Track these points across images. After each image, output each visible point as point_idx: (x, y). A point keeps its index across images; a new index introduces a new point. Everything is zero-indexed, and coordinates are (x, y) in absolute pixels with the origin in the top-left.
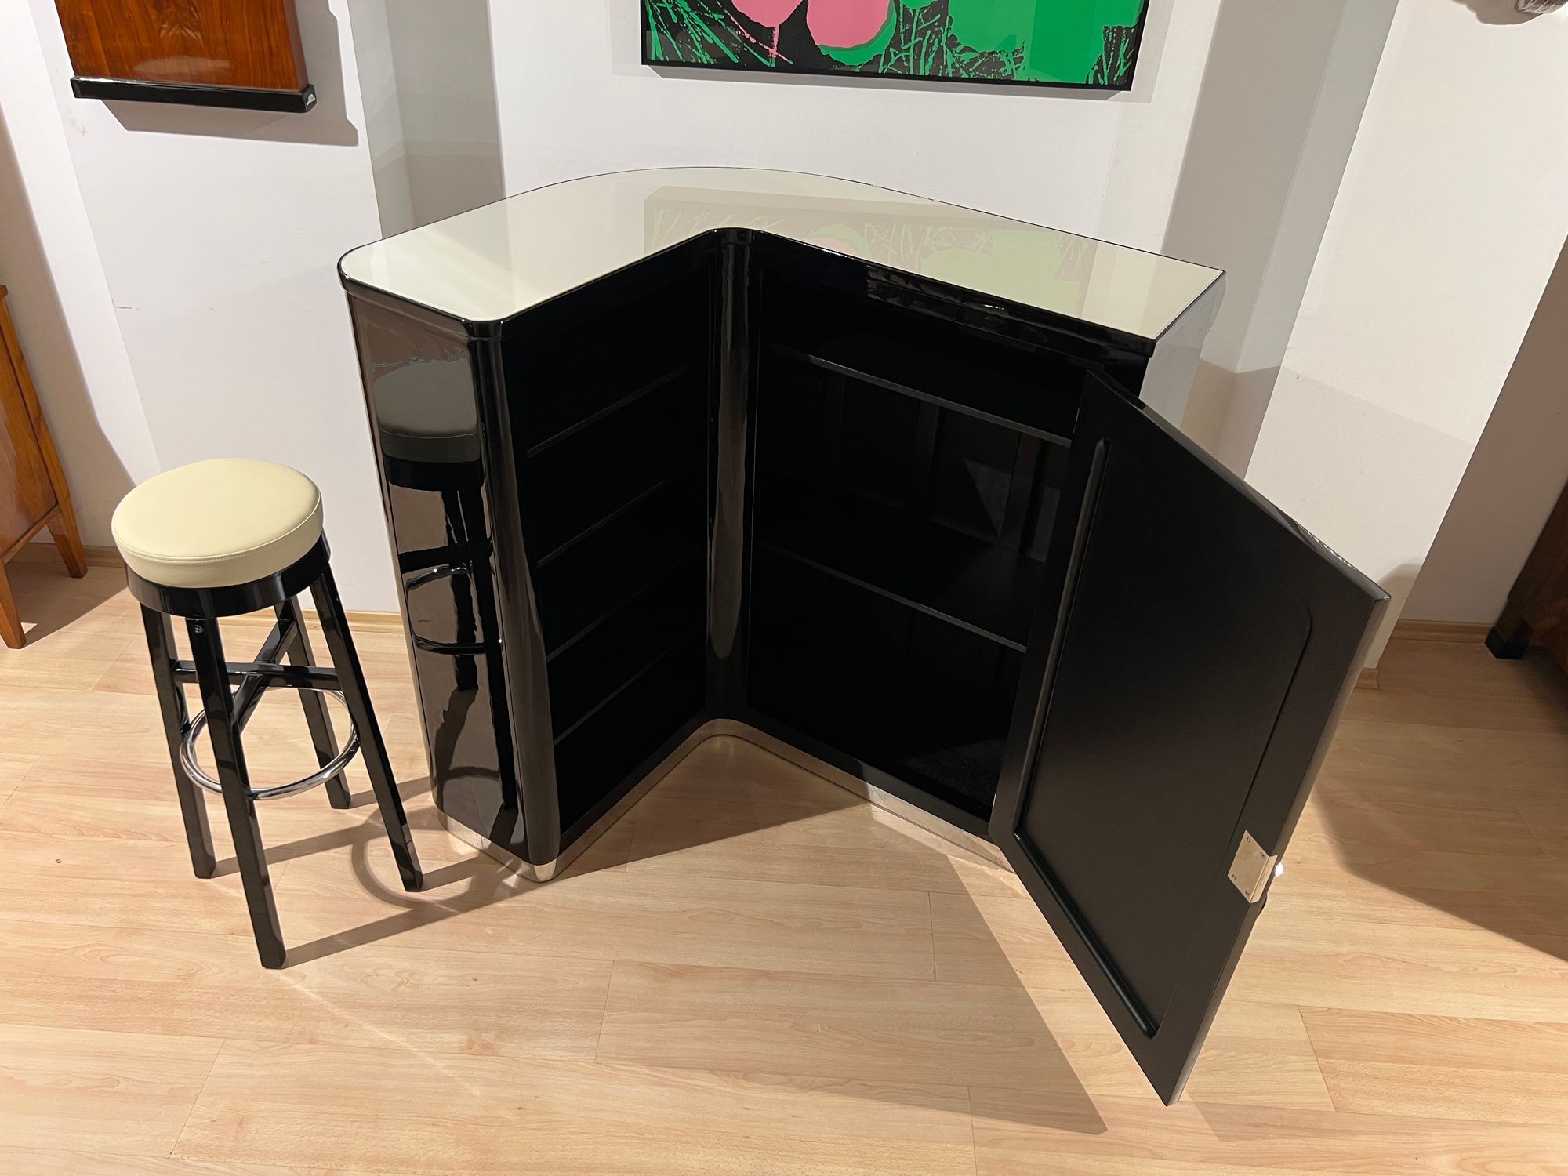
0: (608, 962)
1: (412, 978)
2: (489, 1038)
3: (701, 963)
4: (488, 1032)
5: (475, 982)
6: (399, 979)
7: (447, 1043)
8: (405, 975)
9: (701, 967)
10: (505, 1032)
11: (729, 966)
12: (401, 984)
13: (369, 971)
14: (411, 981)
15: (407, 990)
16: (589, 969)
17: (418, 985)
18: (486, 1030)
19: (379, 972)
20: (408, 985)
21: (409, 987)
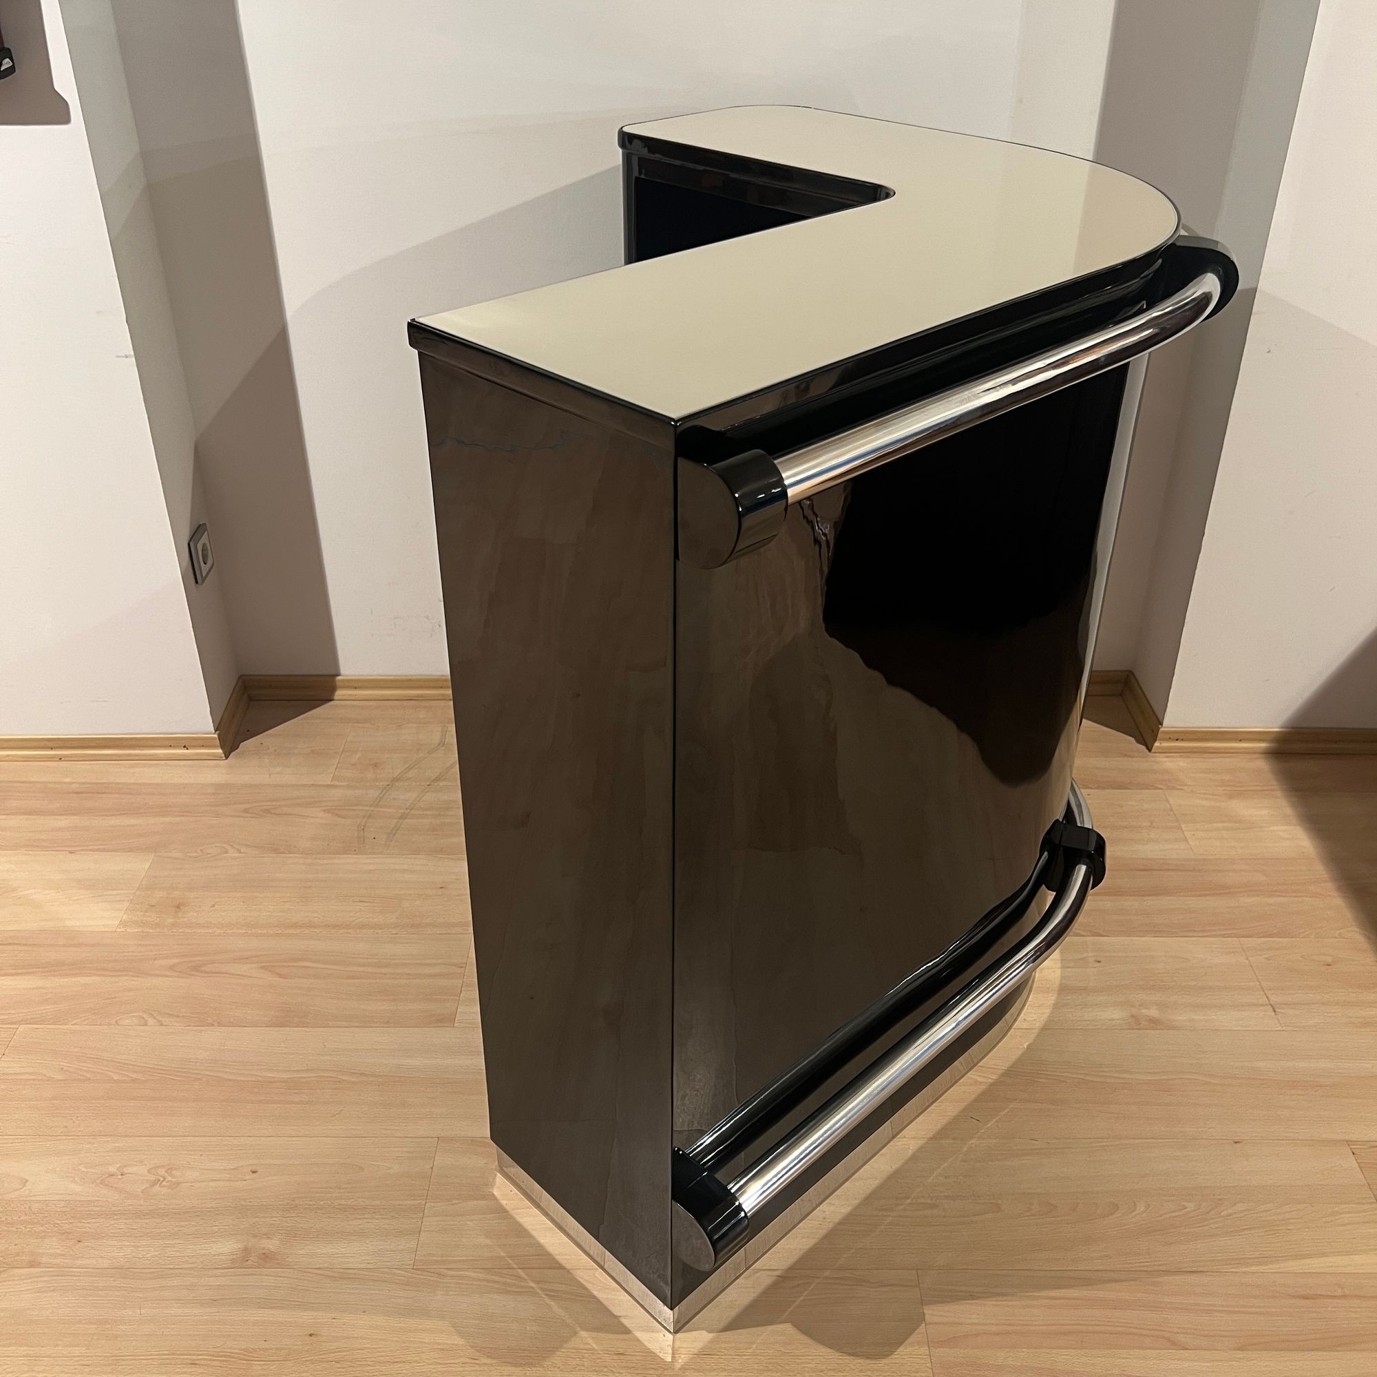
0: (432, 1140)
1: (171, 1175)
2: (271, 1245)
4: (269, 1238)
5: (255, 1175)
6: (153, 1178)
7: (215, 1255)
8: (162, 1172)
10: (293, 1236)
12: (154, 1183)
13: (112, 1169)
14: (170, 1178)
15: (164, 1191)
16: (405, 1149)
17: (178, 1183)
18: (268, 1236)
19: (125, 1170)
20: (164, 1183)
21: (165, 1186)
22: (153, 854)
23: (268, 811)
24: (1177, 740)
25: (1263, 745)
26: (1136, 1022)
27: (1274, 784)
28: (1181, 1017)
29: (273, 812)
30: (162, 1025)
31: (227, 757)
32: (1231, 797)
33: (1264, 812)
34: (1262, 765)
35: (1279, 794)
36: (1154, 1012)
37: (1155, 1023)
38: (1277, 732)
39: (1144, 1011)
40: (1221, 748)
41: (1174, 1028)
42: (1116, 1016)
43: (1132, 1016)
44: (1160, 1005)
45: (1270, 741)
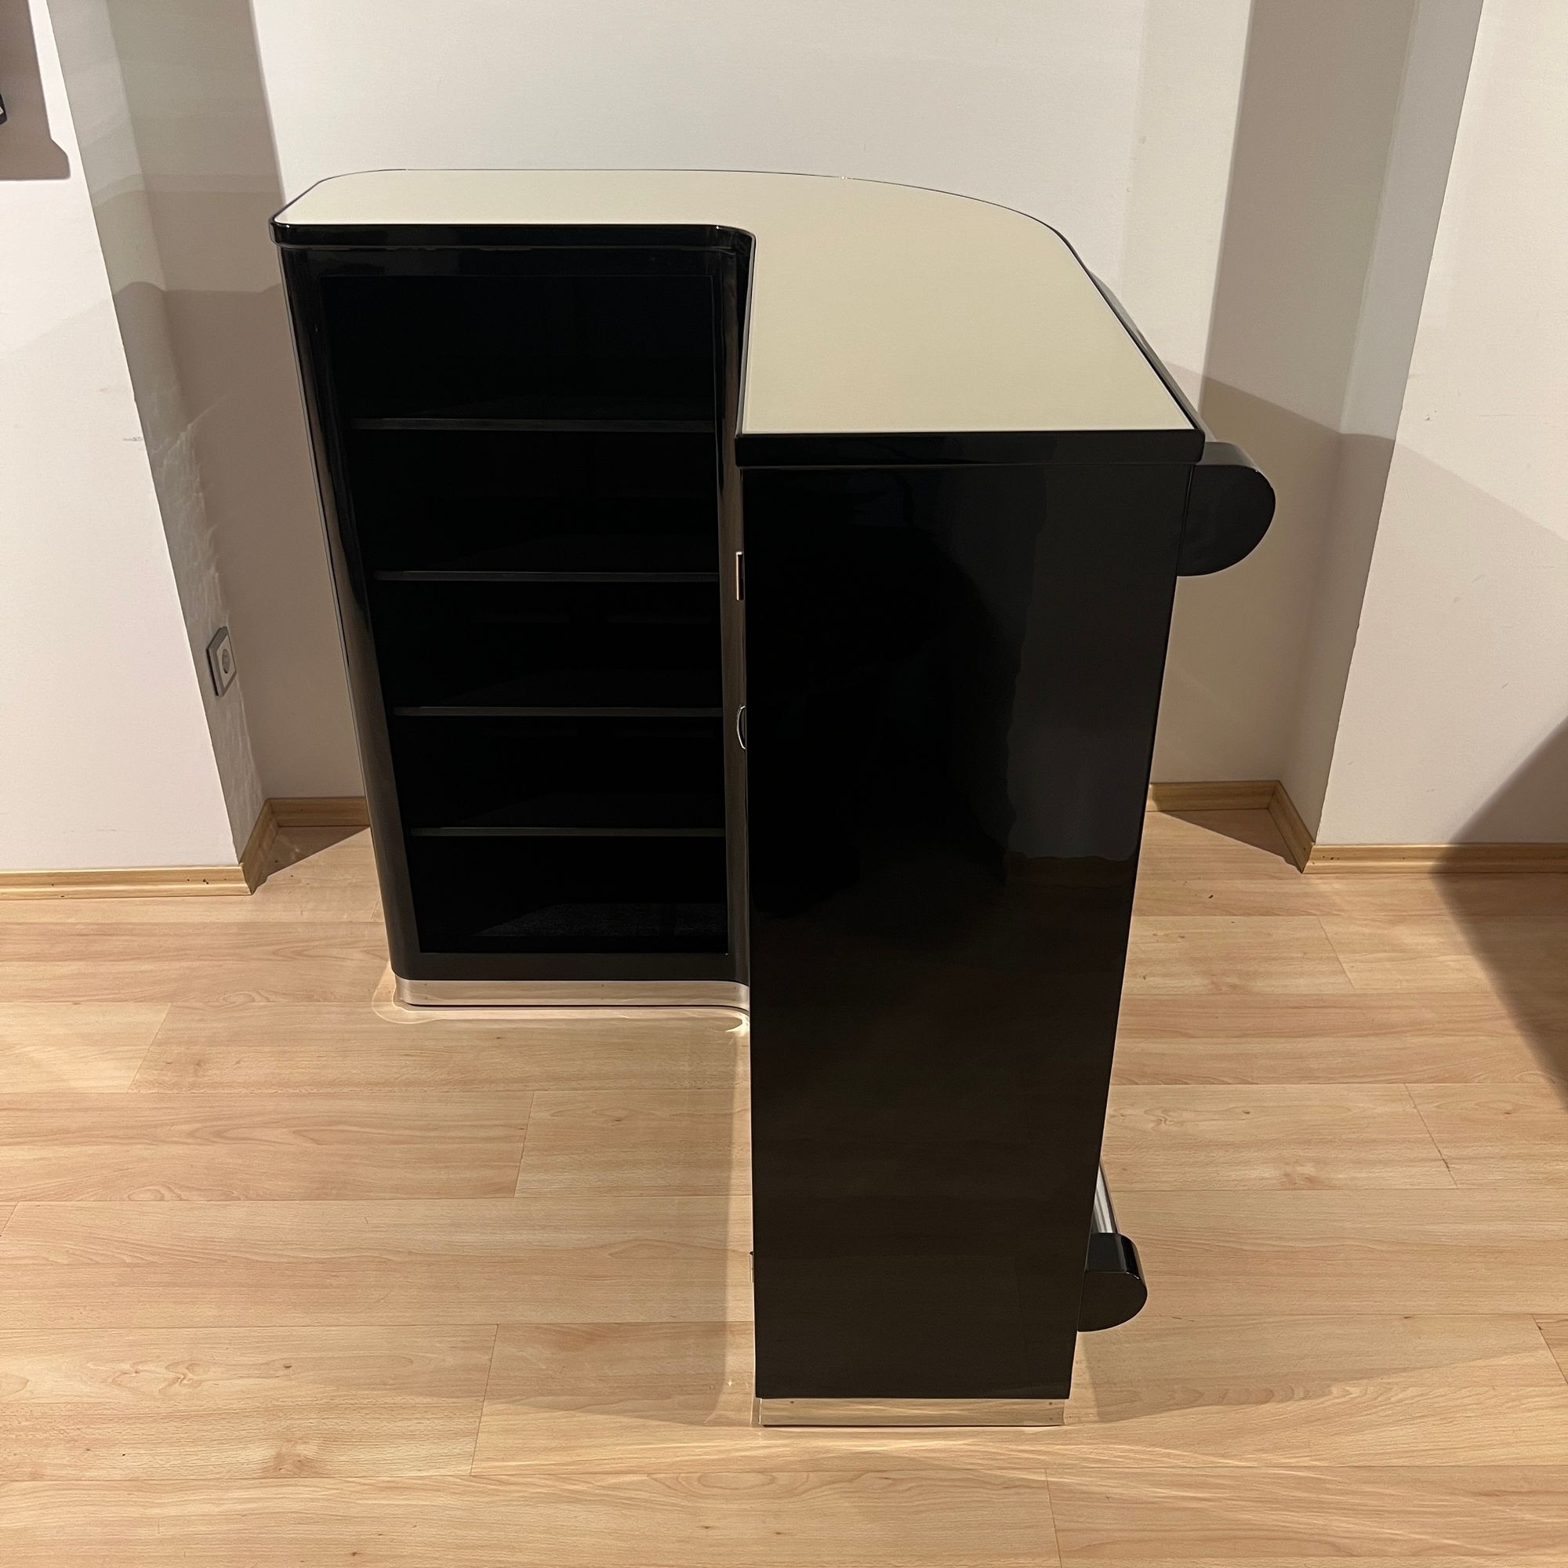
0: (490, 1327)
1: (193, 1373)
2: (308, 1450)
3: (630, 1319)
4: (305, 1443)
5: (289, 1371)
6: (171, 1375)
7: (243, 1464)
8: (182, 1368)
9: (630, 1324)
10: (331, 1439)
11: (673, 1320)
12: (173, 1382)
13: (126, 1366)
14: (190, 1376)
15: (184, 1390)
16: (460, 1339)
17: (201, 1382)
18: (304, 1440)
19: (140, 1367)
20: (185, 1382)
21: (185, 1385)
22: (169, 1004)
23: (299, 953)
24: (1332, 859)
25: (1430, 863)
26: (1290, 1183)
27: (1443, 908)
28: (1341, 1176)
29: (306, 953)
30: (181, 1200)
31: (253, 892)
32: (1393, 923)
33: (1432, 940)
34: (1429, 885)
35: (1449, 918)
36: (1309, 1170)
37: (1312, 1182)
38: (1445, 848)
39: (1300, 1169)
40: (1382, 868)
42: (1267, 1175)
43: (1287, 1175)
44: (1318, 1162)
45: (1438, 859)
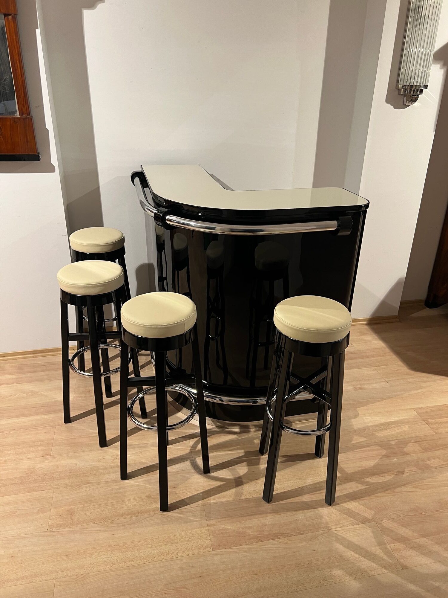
22: (76, 379)
25: (366, 322)
26: (356, 389)
27: (371, 331)
28: (366, 387)
32: (361, 335)
33: (370, 338)
34: (366, 327)
35: (372, 333)
36: (359, 386)
37: (360, 388)
38: (368, 319)
39: (357, 386)
41: (365, 389)
43: (355, 388)
44: (360, 384)
45: (368, 321)
